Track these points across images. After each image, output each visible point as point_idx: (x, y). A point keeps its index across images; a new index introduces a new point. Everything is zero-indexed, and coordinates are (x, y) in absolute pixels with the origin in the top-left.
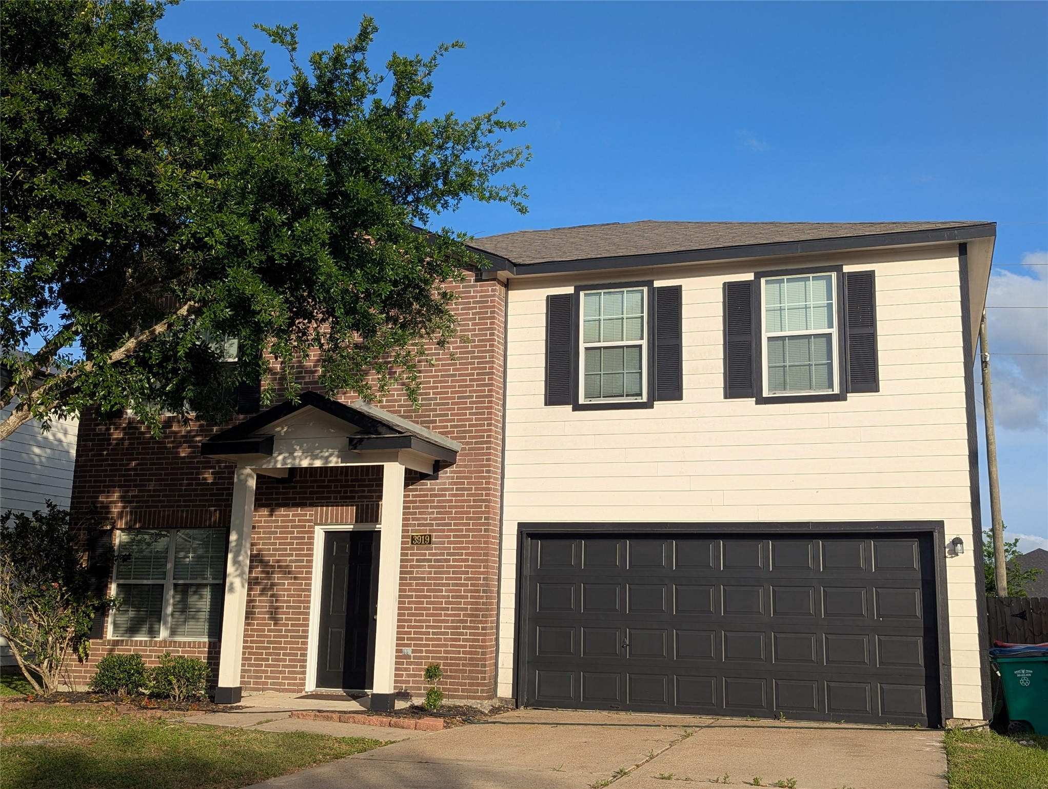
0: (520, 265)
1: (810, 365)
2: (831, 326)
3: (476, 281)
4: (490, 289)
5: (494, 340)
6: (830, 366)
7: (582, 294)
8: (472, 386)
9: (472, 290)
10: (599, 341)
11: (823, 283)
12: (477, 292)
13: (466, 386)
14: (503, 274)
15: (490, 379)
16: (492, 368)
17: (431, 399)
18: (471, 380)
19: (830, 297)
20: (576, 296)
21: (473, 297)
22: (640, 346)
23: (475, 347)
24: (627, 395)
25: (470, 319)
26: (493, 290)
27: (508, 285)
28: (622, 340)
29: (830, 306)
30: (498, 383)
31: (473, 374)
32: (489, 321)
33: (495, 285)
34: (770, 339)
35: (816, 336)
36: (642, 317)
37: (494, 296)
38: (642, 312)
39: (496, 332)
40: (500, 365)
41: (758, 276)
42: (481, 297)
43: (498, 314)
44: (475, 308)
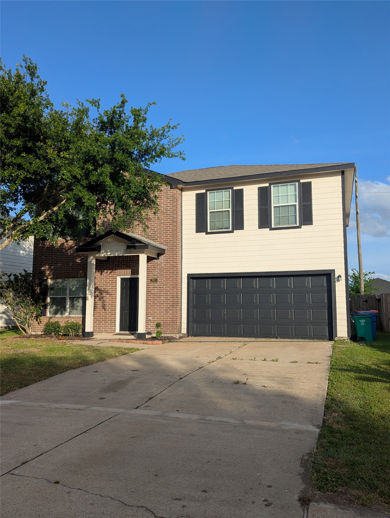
0: (186, 182)
1: (289, 216)
2: (296, 202)
3: (171, 189)
4: (175, 191)
5: (177, 210)
6: (296, 216)
7: (208, 192)
8: (170, 226)
9: (169, 192)
10: (215, 209)
11: (293, 186)
13: (168, 227)
14: (180, 186)
15: (176, 224)
16: (177, 220)
17: (156, 231)
18: (169, 224)
19: (296, 192)
20: (206, 193)
21: (169, 195)
22: (229, 211)
23: (171, 212)
24: (225, 229)
25: (169, 203)
26: (176, 192)
27: (182, 190)
28: (223, 209)
29: (296, 194)
30: (179, 225)
31: (170, 222)
32: (175, 203)
33: (177, 190)
34: (274, 207)
35: (291, 205)
36: (230, 200)
37: (177, 194)
38: (230, 198)
39: (178, 207)
40: (180, 219)
41: (270, 184)
42: (172, 194)
43: (178, 200)
44: (170, 198)
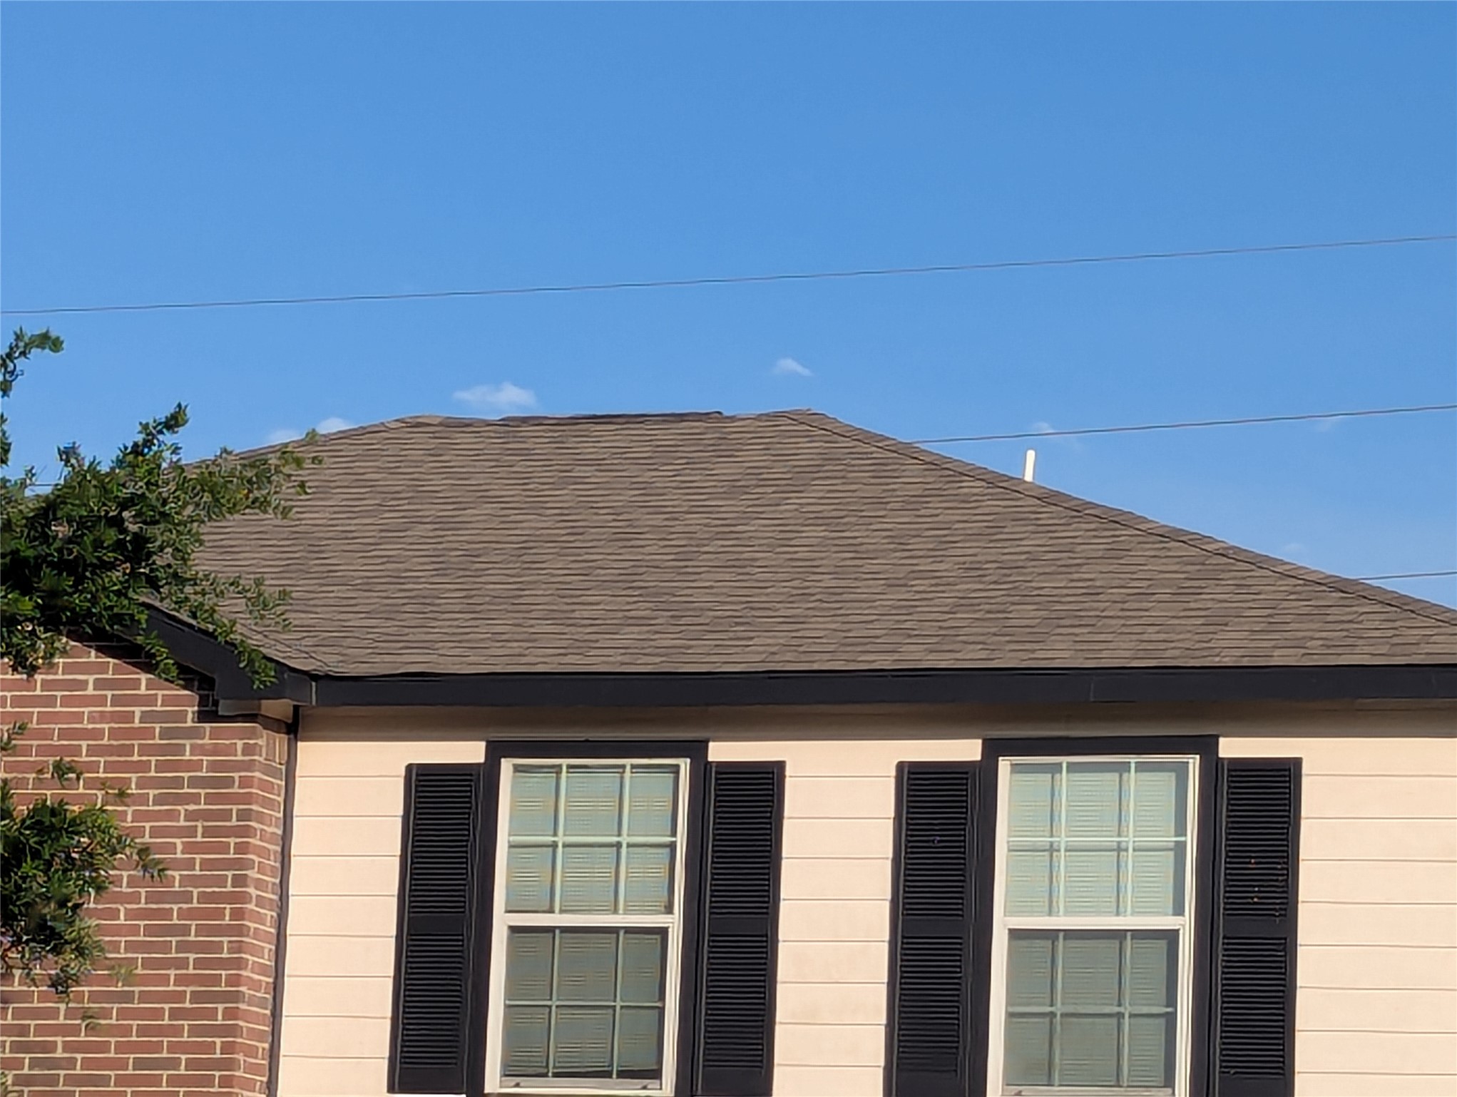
0: (327, 677)
1: (1120, 1016)
2: (1179, 910)
3: (203, 716)
4: (240, 744)
5: (244, 898)
6: (1171, 1019)
7: (507, 765)
8: (177, 1031)
9: (188, 743)
10: (551, 911)
11: (1169, 779)
12: (202, 750)
13: (160, 1031)
14: (279, 707)
15: (229, 1014)
16: (235, 981)
17: (56, 1064)
18: (175, 1014)
19: (1181, 829)
20: (490, 772)
21: (191, 766)
22: (663, 932)
23: (190, 914)
24: (622, 1074)
25: (180, 832)
26: (248, 750)
27: (294, 728)
28: (615, 911)
29: (1180, 849)
30: (253, 1023)
31: (179, 997)
32: (232, 841)
33: (253, 734)
34: (1015, 934)
35: (1139, 935)
36: (672, 846)
37: (249, 766)
38: (674, 834)
39: (253, 874)
40: (263, 970)
41: (994, 749)
42: (213, 766)
43: (260, 818)
44: (195, 799)
